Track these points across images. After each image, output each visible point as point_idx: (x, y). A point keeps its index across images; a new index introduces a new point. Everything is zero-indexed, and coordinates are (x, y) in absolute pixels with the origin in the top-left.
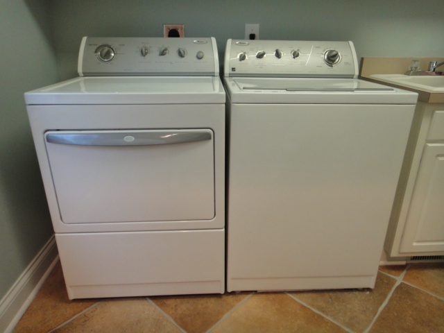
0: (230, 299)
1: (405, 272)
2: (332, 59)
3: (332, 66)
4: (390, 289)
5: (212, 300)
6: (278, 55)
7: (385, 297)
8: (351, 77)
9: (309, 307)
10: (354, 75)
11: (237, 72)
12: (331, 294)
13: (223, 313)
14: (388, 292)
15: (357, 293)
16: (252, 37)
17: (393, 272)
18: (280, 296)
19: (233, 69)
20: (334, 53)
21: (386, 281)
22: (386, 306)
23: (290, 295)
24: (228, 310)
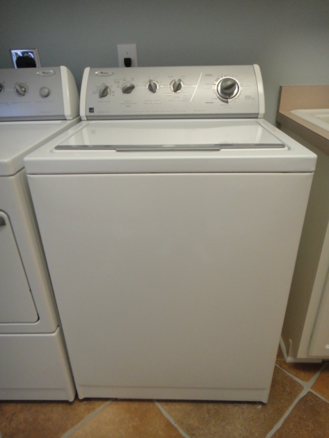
0: (82, 407)
1: (317, 375)
2: (228, 91)
3: (227, 102)
4: (291, 402)
5: (60, 408)
6: (152, 89)
7: (281, 415)
8: (255, 116)
9: (176, 425)
10: (258, 114)
11: (96, 113)
12: (211, 406)
13: (65, 430)
14: (287, 407)
15: (245, 406)
16: (128, 63)
17: (303, 374)
18: (145, 406)
19: (91, 110)
20: (229, 83)
21: (288, 389)
22: (278, 431)
23: (158, 405)
24: (72, 426)
